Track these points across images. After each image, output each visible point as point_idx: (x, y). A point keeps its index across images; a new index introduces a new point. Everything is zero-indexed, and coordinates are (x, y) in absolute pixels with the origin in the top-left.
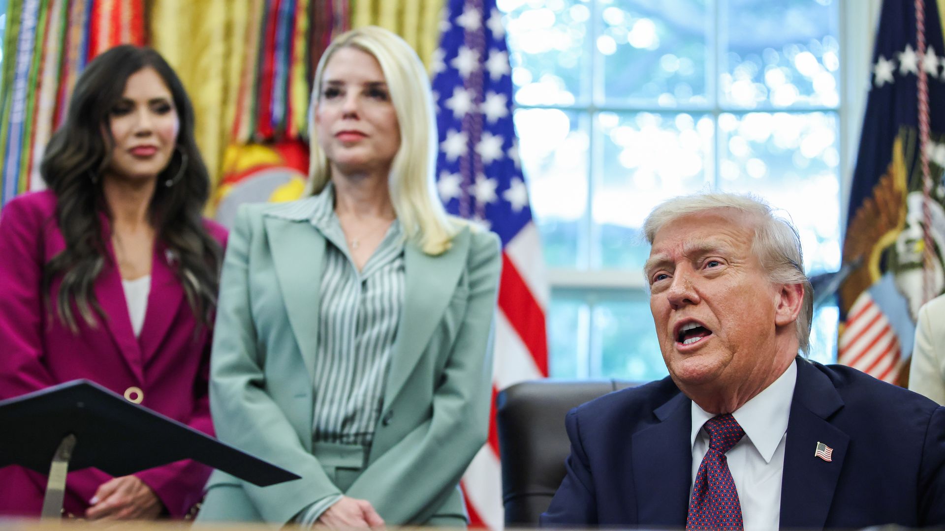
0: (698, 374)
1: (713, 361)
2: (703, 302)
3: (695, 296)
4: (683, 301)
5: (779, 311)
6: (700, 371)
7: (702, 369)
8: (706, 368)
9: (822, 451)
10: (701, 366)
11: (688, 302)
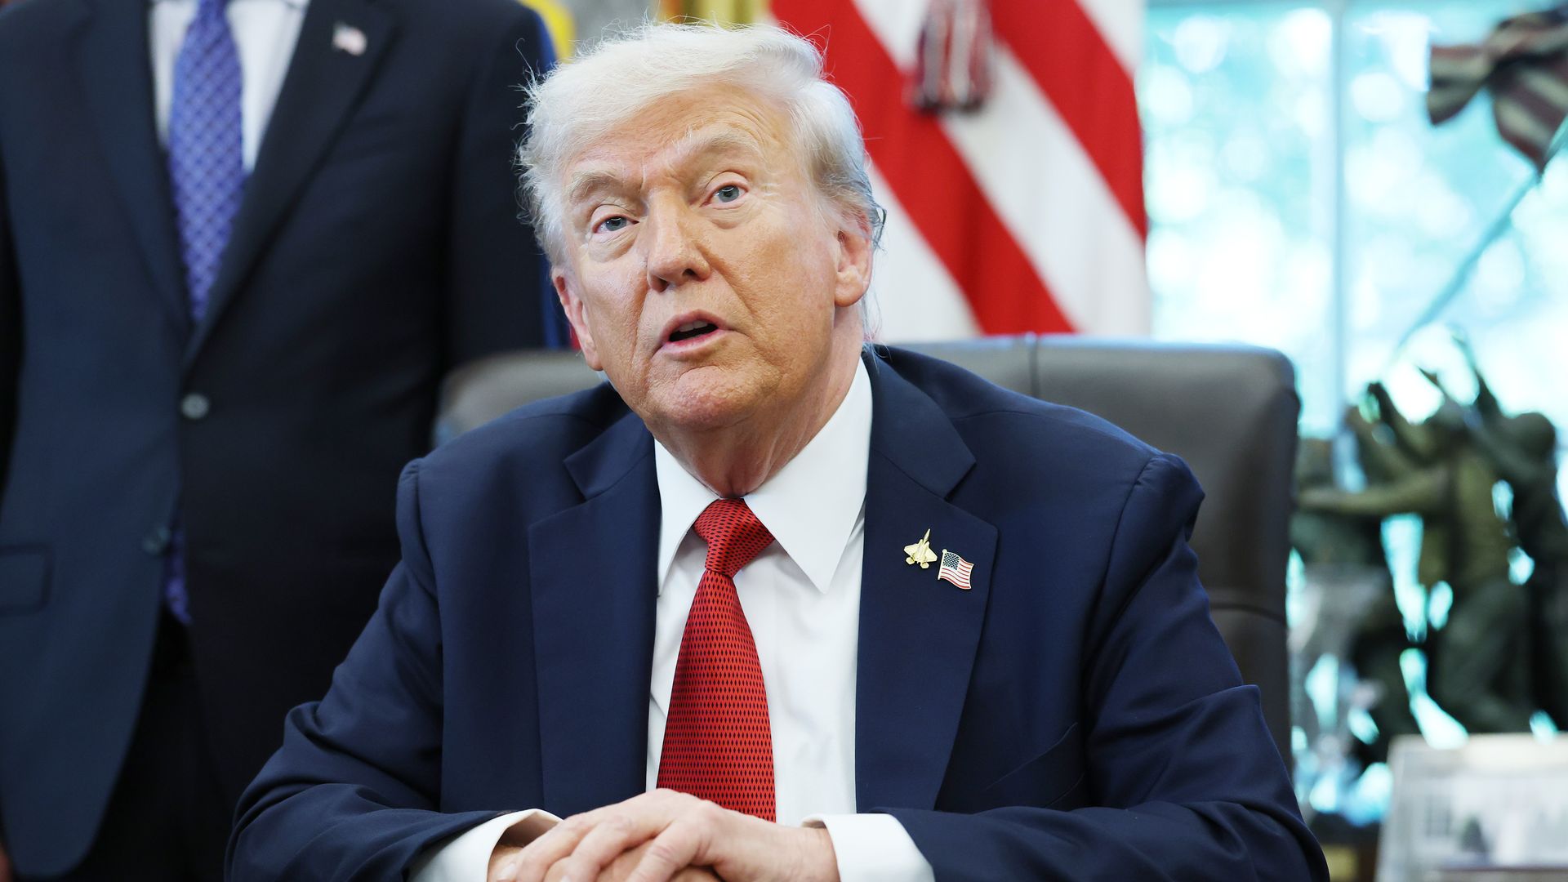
0: (717, 405)
1: (743, 380)
2: (716, 275)
3: (703, 264)
4: (684, 274)
5: (841, 275)
6: (720, 399)
7: (725, 396)
8: (731, 394)
9: (950, 568)
10: (720, 389)
11: (692, 274)
